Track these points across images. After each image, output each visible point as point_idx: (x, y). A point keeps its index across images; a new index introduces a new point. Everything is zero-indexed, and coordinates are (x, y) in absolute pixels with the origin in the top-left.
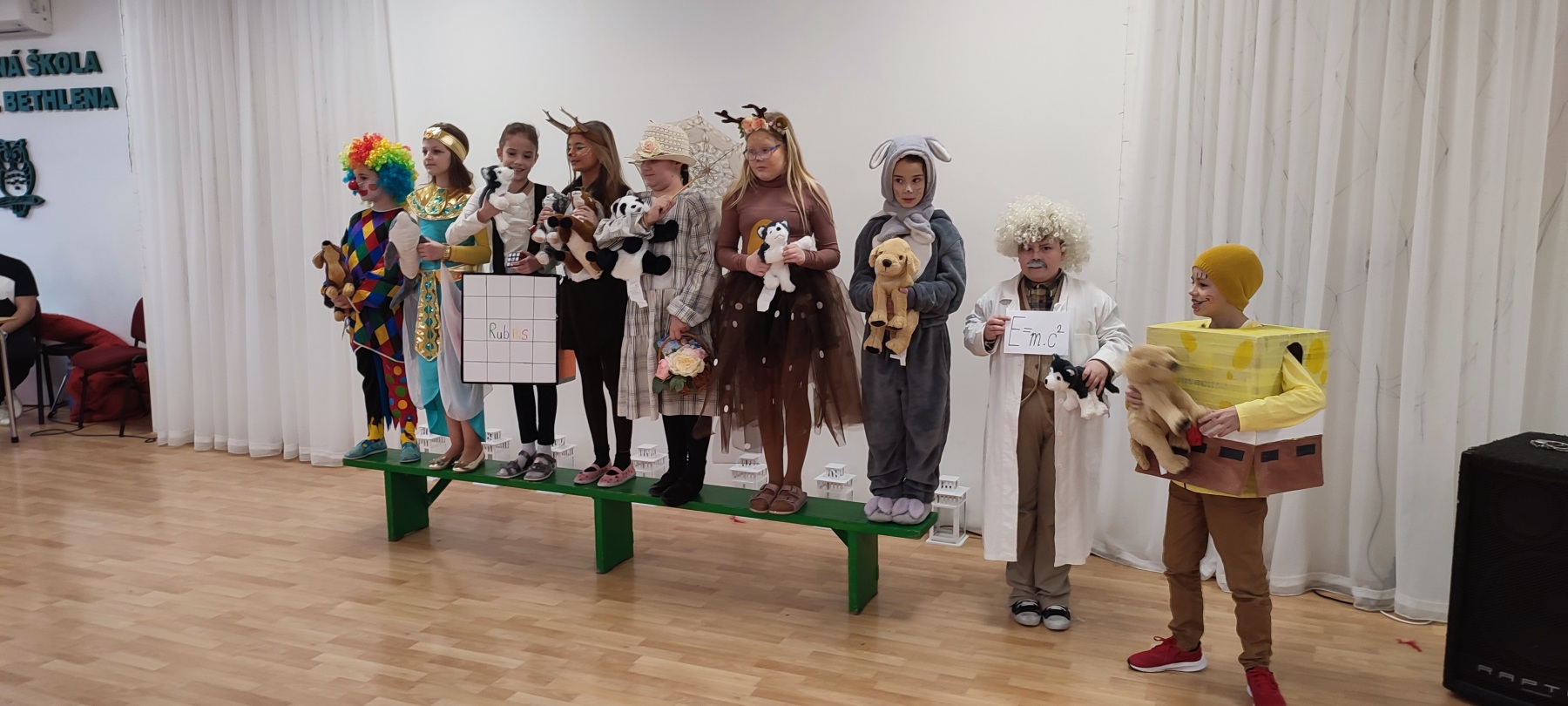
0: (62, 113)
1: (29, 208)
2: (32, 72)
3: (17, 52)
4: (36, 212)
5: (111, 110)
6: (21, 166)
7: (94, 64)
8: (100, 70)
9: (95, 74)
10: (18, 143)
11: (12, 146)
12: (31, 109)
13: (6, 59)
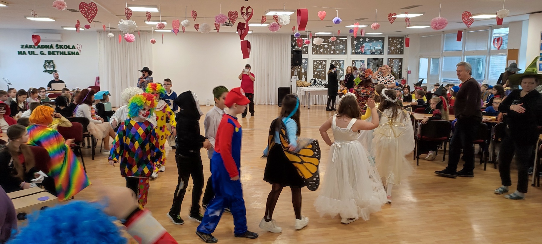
0: (64, 56)
1: (52, 72)
2: (56, 48)
3: (52, 44)
5: (78, 55)
9: (74, 49)
11: (49, 61)
12: (55, 54)
13: (48, 46)
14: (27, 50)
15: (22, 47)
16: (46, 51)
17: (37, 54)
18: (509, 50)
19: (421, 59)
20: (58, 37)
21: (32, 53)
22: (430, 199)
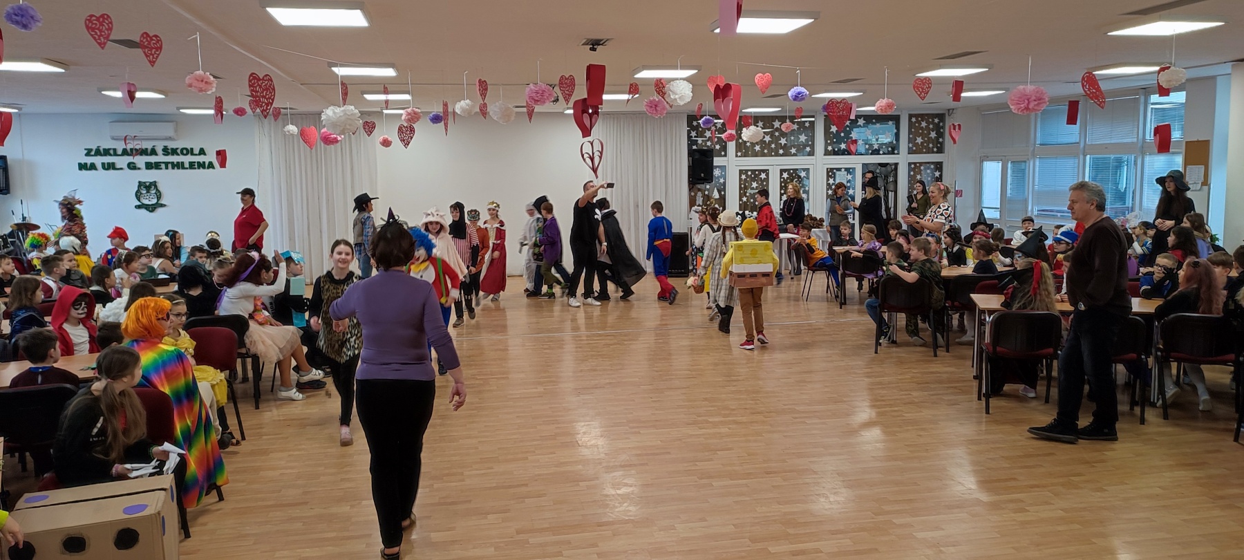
0: (181, 171)
1: (155, 208)
2: (164, 154)
3: (154, 146)
4: (160, 210)
5: (211, 170)
6: (154, 192)
7: (202, 152)
8: (205, 154)
9: (202, 156)
10: (151, 183)
11: (148, 184)
12: (161, 169)
13: (147, 149)
14: (98, 160)
15: (88, 154)
16: (140, 161)
17: (121, 169)
18: (1187, 142)
19: (985, 163)
20: (167, 130)
21: (111, 166)
22: (1019, 493)
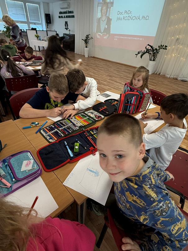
2: (68, 13)
4: (68, 29)
5: (74, 18)
6: (67, 24)
7: (73, 13)
10: (67, 22)
12: (68, 18)
14: (61, 15)
15: (59, 14)
16: (65, 15)
21: (62, 17)
